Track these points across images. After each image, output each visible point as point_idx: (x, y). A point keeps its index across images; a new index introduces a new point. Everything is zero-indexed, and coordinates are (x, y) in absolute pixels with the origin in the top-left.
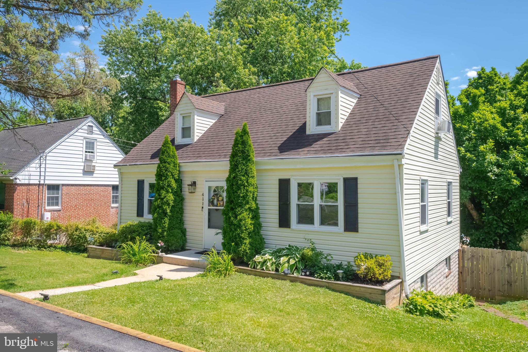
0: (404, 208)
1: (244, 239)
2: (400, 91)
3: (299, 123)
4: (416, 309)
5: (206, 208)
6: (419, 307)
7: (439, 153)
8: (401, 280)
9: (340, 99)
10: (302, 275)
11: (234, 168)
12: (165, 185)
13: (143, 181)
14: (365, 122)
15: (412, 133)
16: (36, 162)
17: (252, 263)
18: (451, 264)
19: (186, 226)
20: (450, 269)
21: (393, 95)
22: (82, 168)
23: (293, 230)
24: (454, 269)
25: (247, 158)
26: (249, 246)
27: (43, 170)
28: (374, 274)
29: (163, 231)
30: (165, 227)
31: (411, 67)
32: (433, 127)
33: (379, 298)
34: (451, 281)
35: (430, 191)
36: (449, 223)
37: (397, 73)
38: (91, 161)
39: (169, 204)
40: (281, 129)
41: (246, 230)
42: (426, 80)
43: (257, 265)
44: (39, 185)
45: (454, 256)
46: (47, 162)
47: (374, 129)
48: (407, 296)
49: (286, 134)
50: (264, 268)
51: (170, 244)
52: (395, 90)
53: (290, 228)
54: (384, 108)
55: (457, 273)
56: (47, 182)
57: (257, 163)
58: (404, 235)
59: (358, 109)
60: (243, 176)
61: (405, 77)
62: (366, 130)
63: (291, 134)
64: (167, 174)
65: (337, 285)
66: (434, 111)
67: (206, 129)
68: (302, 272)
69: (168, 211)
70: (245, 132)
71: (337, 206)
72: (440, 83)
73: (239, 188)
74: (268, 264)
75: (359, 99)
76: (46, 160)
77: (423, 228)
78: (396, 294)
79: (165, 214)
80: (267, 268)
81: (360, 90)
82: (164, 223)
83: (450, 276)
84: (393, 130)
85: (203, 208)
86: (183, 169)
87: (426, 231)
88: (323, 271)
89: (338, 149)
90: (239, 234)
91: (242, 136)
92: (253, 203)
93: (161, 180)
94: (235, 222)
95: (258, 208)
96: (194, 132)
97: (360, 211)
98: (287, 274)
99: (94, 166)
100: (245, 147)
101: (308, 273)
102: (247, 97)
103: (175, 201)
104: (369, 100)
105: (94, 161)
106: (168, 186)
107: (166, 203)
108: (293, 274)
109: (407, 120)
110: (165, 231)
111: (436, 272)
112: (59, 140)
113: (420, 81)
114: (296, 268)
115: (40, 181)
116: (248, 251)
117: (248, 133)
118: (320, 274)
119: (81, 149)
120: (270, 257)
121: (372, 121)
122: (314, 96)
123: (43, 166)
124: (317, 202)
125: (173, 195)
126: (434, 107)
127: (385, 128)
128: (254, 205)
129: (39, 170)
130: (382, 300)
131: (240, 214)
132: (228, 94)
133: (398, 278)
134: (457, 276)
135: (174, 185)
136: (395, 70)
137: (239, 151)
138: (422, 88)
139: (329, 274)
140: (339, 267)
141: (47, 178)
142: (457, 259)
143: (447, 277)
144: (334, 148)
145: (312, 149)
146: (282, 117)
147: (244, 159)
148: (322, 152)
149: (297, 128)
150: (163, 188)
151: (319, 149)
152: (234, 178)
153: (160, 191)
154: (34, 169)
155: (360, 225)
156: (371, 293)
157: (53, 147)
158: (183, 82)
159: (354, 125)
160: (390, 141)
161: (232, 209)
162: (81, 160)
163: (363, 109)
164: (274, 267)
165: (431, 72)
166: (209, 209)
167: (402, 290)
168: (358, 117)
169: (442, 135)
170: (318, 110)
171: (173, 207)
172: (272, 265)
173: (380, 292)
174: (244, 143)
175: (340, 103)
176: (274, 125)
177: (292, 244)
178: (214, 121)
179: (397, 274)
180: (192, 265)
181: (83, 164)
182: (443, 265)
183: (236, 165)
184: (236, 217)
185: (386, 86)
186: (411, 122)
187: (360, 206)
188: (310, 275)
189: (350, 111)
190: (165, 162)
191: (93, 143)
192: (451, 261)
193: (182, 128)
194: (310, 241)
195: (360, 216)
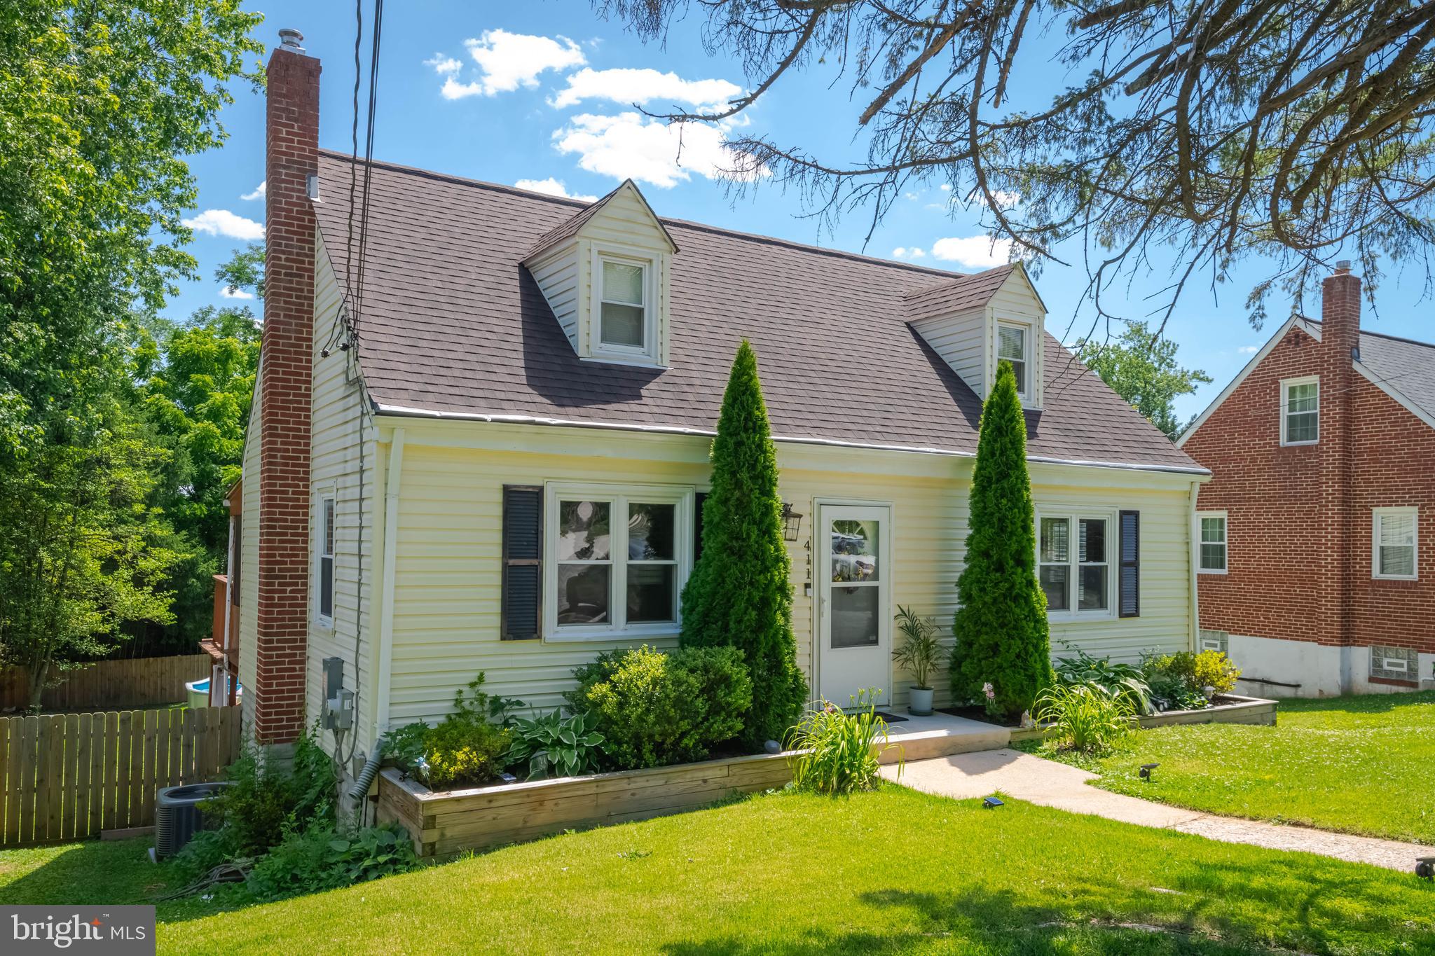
5: (827, 585)
65: (1223, 713)
68: (1157, 705)
85: (807, 586)
96: (664, 332)
97: (1141, 575)
101: (1166, 705)
118: (1190, 702)
124: (1074, 558)
155: (1141, 604)
156: (1262, 714)
166: (833, 589)
173: (1272, 709)
187: (1141, 565)
188: (1172, 708)
193: (603, 304)
194: (1065, 645)
195: (1141, 585)
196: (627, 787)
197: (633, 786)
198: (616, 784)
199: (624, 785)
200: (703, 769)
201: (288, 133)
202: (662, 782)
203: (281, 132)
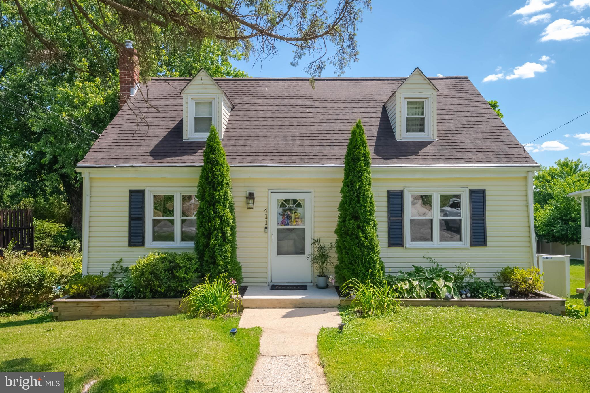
5: (274, 227)
10: (463, 298)
12: (221, 197)
13: (142, 193)
33: (559, 309)
50: (414, 295)
53: (403, 246)
63: (375, 139)
65: (512, 303)
67: (226, 123)
70: (360, 130)
74: (417, 290)
80: (417, 295)
85: (266, 228)
96: (220, 126)
97: (488, 224)
98: (449, 299)
101: (469, 295)
108: (453, 298)
114: (453, 291)
120: (417, 283)
122: (405, 98)
124: (436, 214)
130: (562, 311)
149: (376, 133)
151: (434, 157)
155: (488, 239)
166: (278, 229)
172: (421, 290)
173: (560, 304)
178: (229, 114)
180: (299, 306)
187: (488, 219)
188: (471, 297)
193: (195, 118)
194: (429, 260)
195: (488, 229)
196: (133, 305)
197: (135, 305)
198: (129, 303)
199: (131, 304)
200: (167, 301)
201: (124, 75)
202: (149, 305)
203: (122, 75)
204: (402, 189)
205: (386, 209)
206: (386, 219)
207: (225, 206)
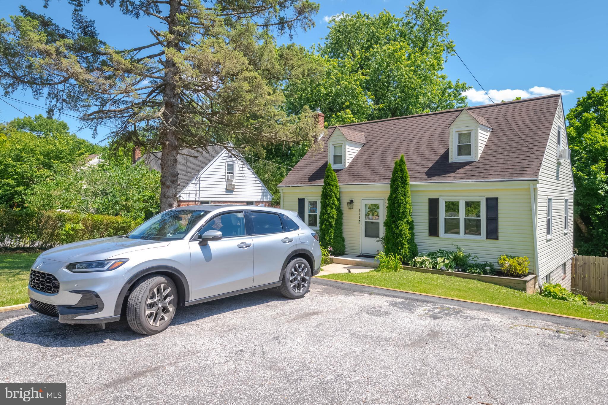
0: (538, 221)
1: (404, 244)
2: (528, 127)
3: (440, 152)
4: (550, 294)
5: (363, 221)
6: (552, 294)
7: (560, 176)
8: (535, 276)
9: (479, 134)
10: (455, 271)
11: (394, 189)
12: (330, 203)
13: (303, 199)
14: (500, 153)
15: (543, 163)
16: (193, 182)
17: (412, 263)
18: (566, 269)
19: (344, 235)
20: (565, 274)
21: (522, 129)
22: (225, 187)
23: (441, 238)
24: (568, 274)
25: (404, 182)
26: (408, 250)
27: (198, 189)
28: (516, 270)
29: (330, 239)
30: (331, 235)
31: (535, 105)
32: (555, 154)
33: (522, 286)
34: (566, 284)
35: (553, 208)
36: (565, 234)
37: (524, 109)
38: (231, 181)
39: (333, 218)
40: (425, 158)
41: (406, 238)
42: (551, 117)
43: (416, 264)
44: (195, 201)
45: (568, 263)
46: (201, 182)
47: (509, 159)
48: (540, 287)
49: (431, 162)
50: (423, 266)
51: (335, 249)
52: (524, 125)
53: (438, 236)
54: (516, 141)
55: (570, 278)
56: (201, 199)
57: (411, 186)
58: (538, 241)
59: (492, 142)
60: (402, 196)
61: (531, 113)
62: (503, 160)
63: (434, 162)
64: (331, 194)
65: (486, 278)
66: (556, 141)
67: (354, 157)
68: (455, 269)
69: (333, 223)
70: (402, 161)
71: (480, 219)
72: (561, 117)
73: (399, 206)
74: (426, 263)
75: (492, 133)
76: (200, 180)
77: (549, 237)
78: (532, 285)
79: (331, 225)
80: (425, 266)
81: (491, 124)
82: (331, 233)
83: (565, 279)
84: (527, 161)
85: (359, 221)
86: (343, 190)
87: (550, 240)
88: (474, 268)
89: (480, 176)
90: (400, 241)
91: (400, 165)
92: (410, 217)
93: (327, 199)
94: (397, 232)
95: (413, 221)
96: (345, 160)
97: (500, 223)
98: (444, 270)
99: (234, 185)
100: (403, 174)
101: (460, 270)
102: (384, 128)
103: (338, 216)
104: (501, 134)
105: (233, 181)
106: (332, 204)
107: (331, 217)
108: (448, 270)
109: (538, 152)
110: (332, 239)
111: (556, 274)
112: (208, 163)
113: (545, 118)
114: (450, 266)
115: (196, 199)
116: (407, 254)
117: (404, 163)
118: (471, 270)
119: (224, 170)
120: (428, 259)
121: (506, 152)
122: (456, 132)
123: (198, 185)
124: (462, 216)
125: (336, 210)
126: (556, 138)
127: (520, 159)
128: (410, 219)
129: (195, 189)
130: (523, 288)
131: (401, 226)
132: (364, 125)
133: (533, 274)
134: (570, 281)
135: (336, 202)
136: (521, 107)
137: (399, 177)
138: (548, 124)
139: (478, 270)
140: (485, 265)
141: (201, 196)
142: (571, 266)
143: (563, 279)
144: (477, 174)
145: (458, 175)
146: (423, 147)
147: (402, 183)
148: (467, 177)
149: (439, 157)
150: (328, 205)
151: (464, 175)
152: (395, 198)
153: (326, 207)
154: (192, 189)
155: (500, 235)
156: (514, 283)
157: (204, 169)
158: (323, 115)
159: (491, 156)
160: (525, 169)
161: (394, 222)
162: (224, 180)
163: (497, 141)
164: (431, 265)
165: (555, 110)
166: (366, 222)
167: (535, 282)
168: (493, 148)
169: (562, 161)
170: (459, 143)
171: (336, 220)
172: (429, 264)
173: (522, 282)
174: (402, 171)
175: (479, 138)
176: (417, 154)
177: (442, 249)
178: (359, 149)
179: (532, 271)
181: (225, 183)
182: (560, 269)
183: (396, 188)
184: (398, 228)
185: (515, 122)
186: (542, 154)
187: (500, 219)
188: (462, 271)
189: (485, 143)
190: (329, 185)
191: (233, 165)
192: (566, 267)
193: (334, 156)
194: (456, 246)
195: (500, 227)
204: (437, 197)
205: (428, 211)
206: (428, 218)
207: (332, 208)
